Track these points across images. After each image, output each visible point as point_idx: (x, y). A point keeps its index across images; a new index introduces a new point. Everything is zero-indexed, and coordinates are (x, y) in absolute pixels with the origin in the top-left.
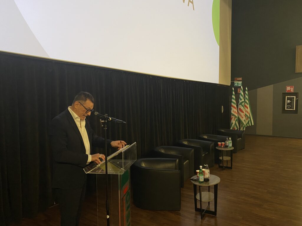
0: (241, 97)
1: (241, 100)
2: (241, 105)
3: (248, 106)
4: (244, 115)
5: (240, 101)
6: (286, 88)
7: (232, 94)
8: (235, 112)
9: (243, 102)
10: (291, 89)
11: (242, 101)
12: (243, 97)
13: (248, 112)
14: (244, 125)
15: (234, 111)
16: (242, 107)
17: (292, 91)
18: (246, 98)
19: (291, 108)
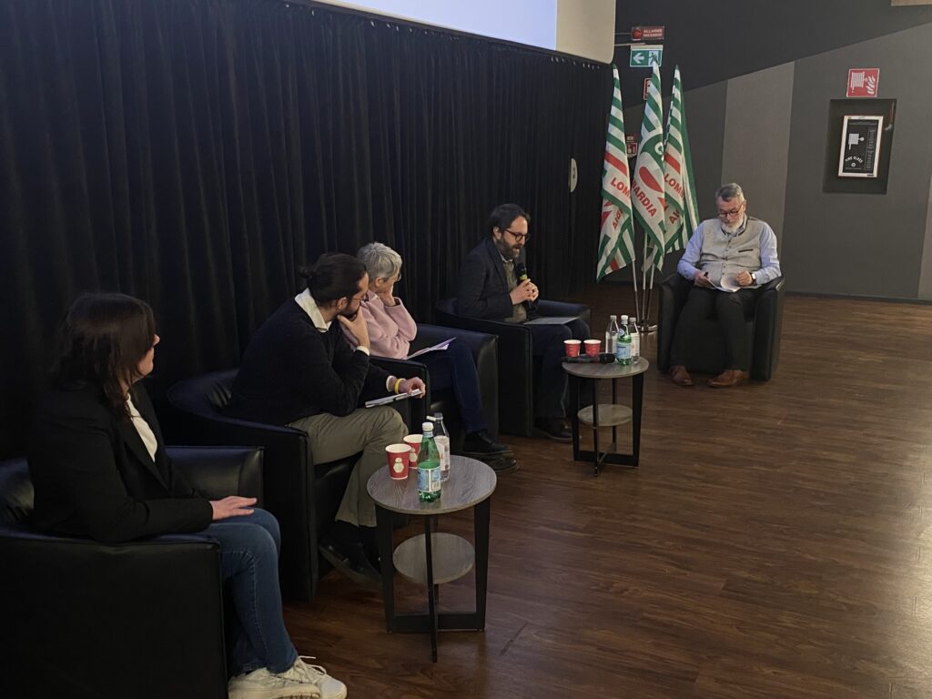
0: (652, 117)
1: (651, 127)
2: (647, 155)
3: (680, 158)
4: (660, 199)
5: (647, 136)
6: (846, 78)
7: (610, 100)
8: (620, 186)
9: (656, 139)
10: (866, 84)
11: (654, 133)
12: (658, 114)
13: (677, 188)
14: (659, 244)
15: (615, 180)
16: (656, 164)
17: (871, 91)
18: (674, 121)
19: (860, 168)
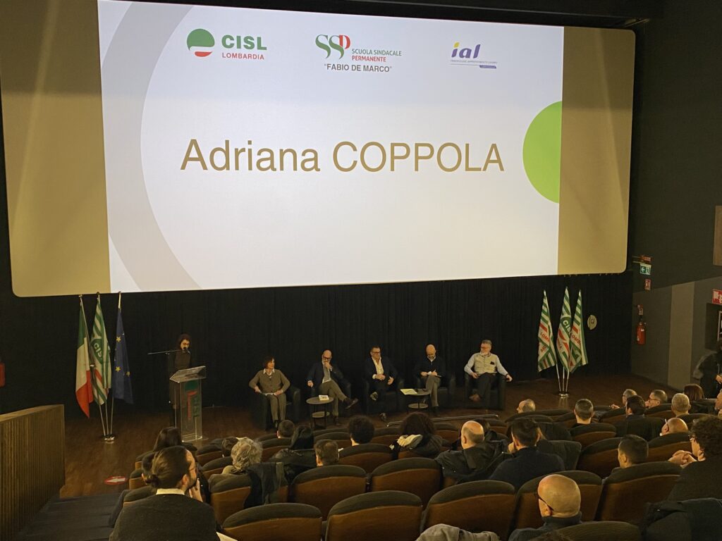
2: (561, 324)
3: (579, 327)
6: (712, 295)
7: (542, 303)
8: (543, 336)
9: (564, 319)
10: (719, 297)
13: (576, 339)
16: (563, 328)
17: (720, 301)
